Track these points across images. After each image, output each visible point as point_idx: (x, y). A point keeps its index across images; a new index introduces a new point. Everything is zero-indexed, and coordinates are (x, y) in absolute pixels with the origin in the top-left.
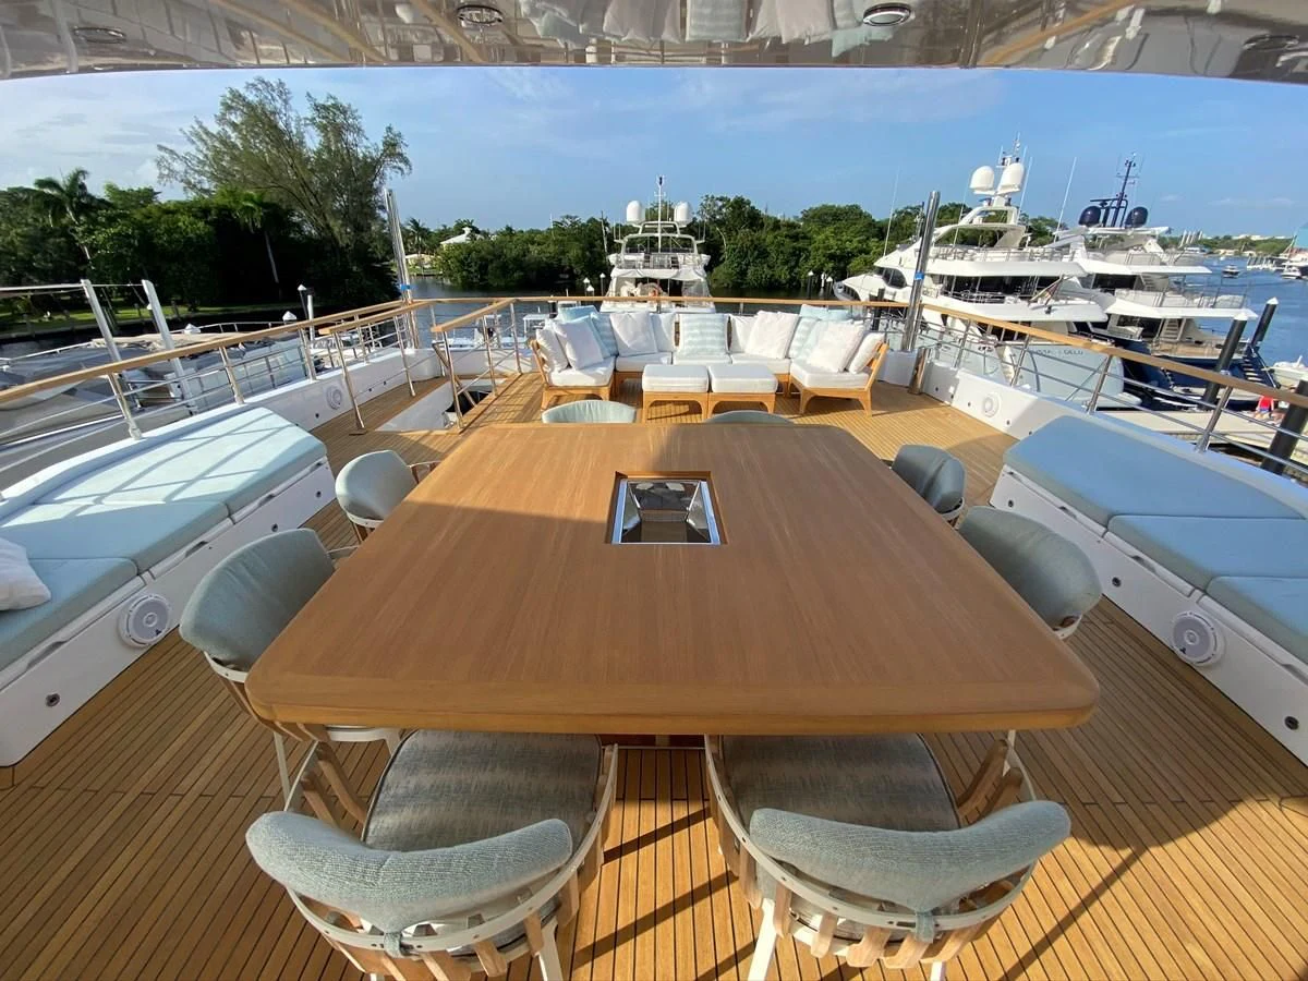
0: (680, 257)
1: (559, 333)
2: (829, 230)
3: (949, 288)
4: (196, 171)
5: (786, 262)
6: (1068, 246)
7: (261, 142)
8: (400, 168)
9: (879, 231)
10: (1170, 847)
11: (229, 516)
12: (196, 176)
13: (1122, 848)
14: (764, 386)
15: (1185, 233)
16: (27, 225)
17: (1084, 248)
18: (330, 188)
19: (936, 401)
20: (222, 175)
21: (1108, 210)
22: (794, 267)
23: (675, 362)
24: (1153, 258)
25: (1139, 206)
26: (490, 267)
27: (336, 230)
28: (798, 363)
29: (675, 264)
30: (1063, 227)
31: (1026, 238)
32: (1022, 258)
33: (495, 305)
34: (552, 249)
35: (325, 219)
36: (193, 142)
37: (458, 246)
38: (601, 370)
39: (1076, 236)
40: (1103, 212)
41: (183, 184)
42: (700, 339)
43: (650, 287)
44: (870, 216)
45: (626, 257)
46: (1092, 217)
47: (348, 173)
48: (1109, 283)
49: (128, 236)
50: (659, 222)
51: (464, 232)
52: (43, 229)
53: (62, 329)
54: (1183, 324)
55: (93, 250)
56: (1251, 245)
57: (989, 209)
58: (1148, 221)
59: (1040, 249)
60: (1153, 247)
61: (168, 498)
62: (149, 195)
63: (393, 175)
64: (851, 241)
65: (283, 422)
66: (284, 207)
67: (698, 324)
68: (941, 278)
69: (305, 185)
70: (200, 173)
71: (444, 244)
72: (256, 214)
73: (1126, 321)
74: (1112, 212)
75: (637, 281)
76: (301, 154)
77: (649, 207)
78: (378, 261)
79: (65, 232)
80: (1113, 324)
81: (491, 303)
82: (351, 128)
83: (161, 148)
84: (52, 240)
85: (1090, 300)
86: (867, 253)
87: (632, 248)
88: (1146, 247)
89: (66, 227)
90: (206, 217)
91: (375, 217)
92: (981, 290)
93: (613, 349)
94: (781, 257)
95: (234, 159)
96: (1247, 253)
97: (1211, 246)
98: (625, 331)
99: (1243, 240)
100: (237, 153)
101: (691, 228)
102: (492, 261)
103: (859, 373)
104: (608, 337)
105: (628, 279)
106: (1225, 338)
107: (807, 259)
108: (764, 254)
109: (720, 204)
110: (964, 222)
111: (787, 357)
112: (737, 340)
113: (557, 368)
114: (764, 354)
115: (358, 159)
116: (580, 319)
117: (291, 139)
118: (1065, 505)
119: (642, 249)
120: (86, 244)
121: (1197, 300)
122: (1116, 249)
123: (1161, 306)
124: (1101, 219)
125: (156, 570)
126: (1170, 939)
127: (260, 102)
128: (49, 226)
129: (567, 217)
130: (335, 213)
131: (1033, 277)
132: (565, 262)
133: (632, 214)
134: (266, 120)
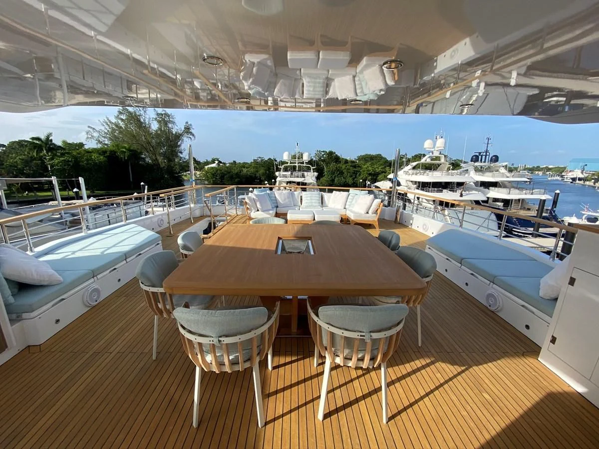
0: (306, 173)
1: (255, 197)
2: (368, 164)
3: (419, 187)
4: (103, 137)
5: (351, 176)
6: (468, 170)
7: (132, 126)
8: (190, 138)
9: (389, 164)
10: (481, 367)
11: (126, 260)
12: (103, 138)
13: (462, 366)
14: (336, 218)
15: (519, 166)
16: (24, 155)
17: (474, 171)
18: (160, 144)
19: (406, 227)
20: (113, 138)
21: (482, 156)
22: (355, 178)
23: (300, 209)
24: (503, 175)
25: (495, 154)
26: (225, 177)
27: (160, 160)
28: (349, 210)
29: (303, 176)
30: (465, 162)
31: (450, 167)
32: (448, 175)
33: (228, 188)
34: (252, 170)
35: (156, 156)
36: (104, 125)
37: (212, 168)
38: (271, 212)
39: (470, 166)
40: (480, 157)
41: (97, 142)
42: (310, 201)
43: (292, 185)
44: (386, 158)
45: (282, 173)
46: (475, 159)
47: (168, 139)
48: (486, 185)
49: (69, 161)
50: (297, 160)
51: (215, 163)
52: (31, 157)
53: (33, 199)
54: (521, 202)
55: (52, 166)
56: (549, 169)
57: (433, 155)
58: (499, 160)
59: (456, 171)
60: (503, 170)
61: (102, 253)
62: (81, 145)
63: (187, 140)
64: (378, 168)
65: (143, 229)
66: (139, 151)
67: (310, 195)
68: (416, 183)
69: (149, 143)
70: (104, 137)
71: (206, 167)
72: (126, 154)
73: (496, 200)
74: (484, 157)
75: (287, 183)
76: (149, 131)
77: (293, 154)
78: (177, 173)
79: (41, 159)
80: (490, 201)
81: (226, 187)
82: (170, 122)
83: (89, 127)
84: (34, 162)
85: (479, 191)
86: (385, 173)
87: (286, 170)
88: (500, 170)
89: (42, 156)
90: (105, 154)
91: (177, 156)
92: (433, 187)
93: (276, 205)
94: (349, 174)
95: (120, 132)
96: (548, 173)
97: (532, 170)
98: (281, 197)
99: (545, 168)
100: (122, 130)
101: (311, 162)
102: (226, 174)
103: (373, 214)
104: (274, 200)
105: (283, 182)
106: (538, 207)
107: (360, 175)
108: (342, 173)
109: (323, 153)
110: (423, 160)
111: (345, 208)
112: (325, 202)
113: (253, 211)
114: (336, 207)
115: (173, 134)
116: (263, 193)
117: (145, 126)
118: (448, 258)
119: (289, 170)
120: (49, 164)
121: (524, 192)
122: (488, 171)
123: (509, 194)
124: (480, 160)
125: (99, 277)
126: (476, 391)
127: (135, 112)
128: (34, 156)
129: (259, 158)
130: (160, 154)
131: (454, 182)
132: (258, 175)
133: (286, 157)
134: (136, 118)
